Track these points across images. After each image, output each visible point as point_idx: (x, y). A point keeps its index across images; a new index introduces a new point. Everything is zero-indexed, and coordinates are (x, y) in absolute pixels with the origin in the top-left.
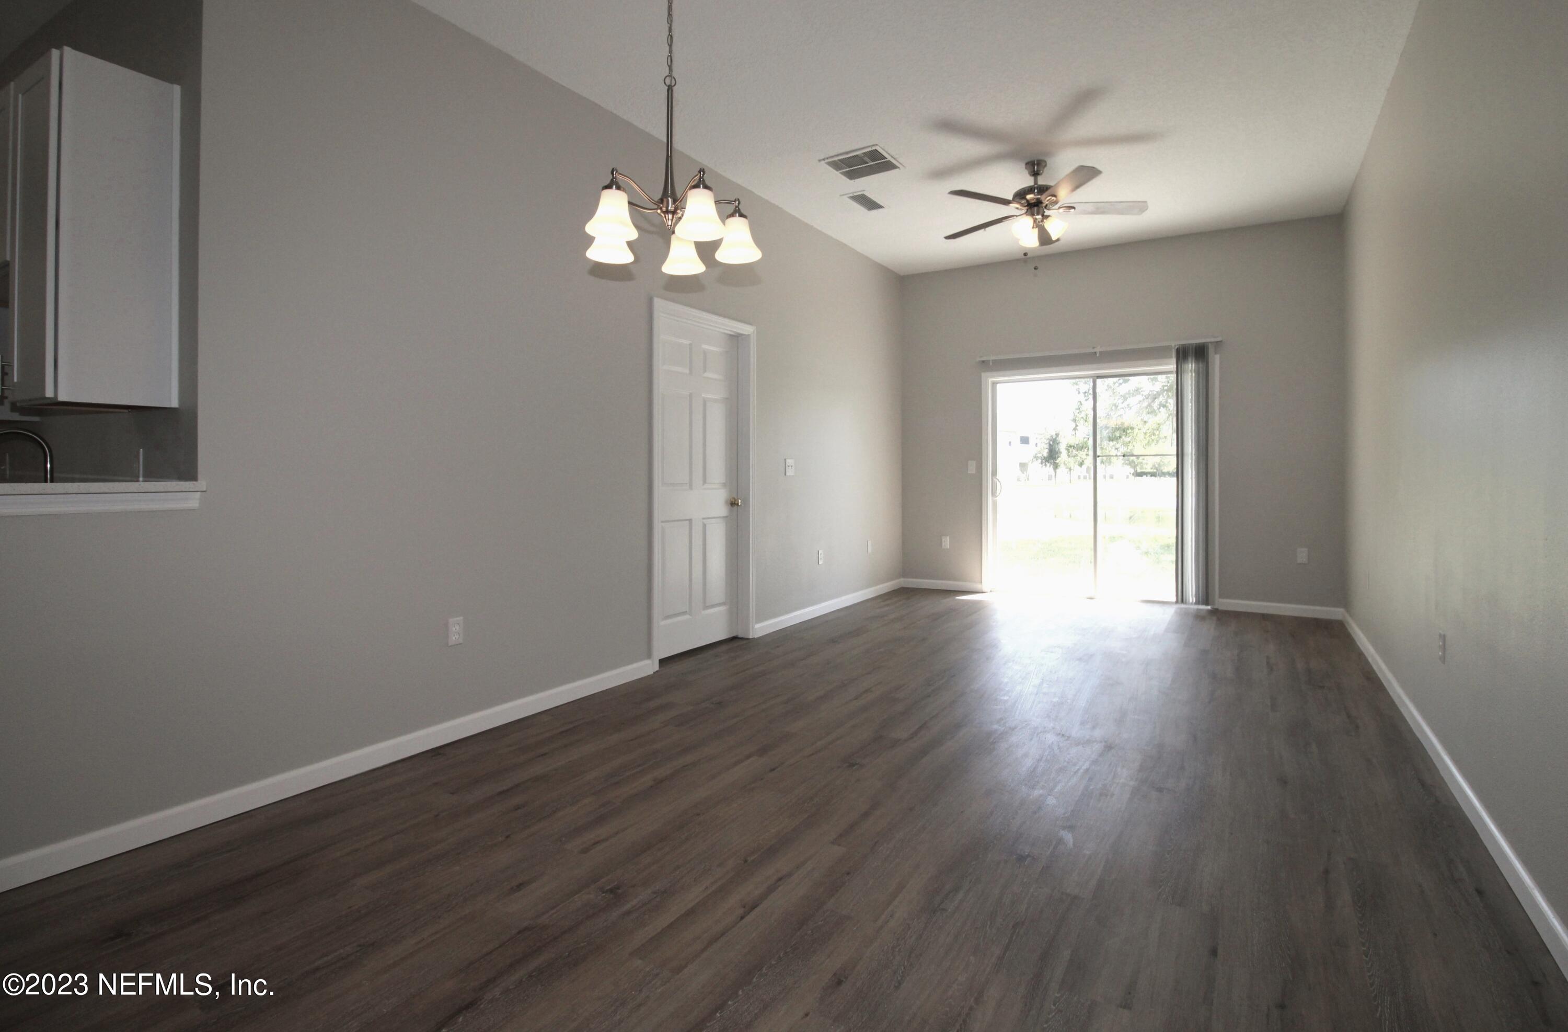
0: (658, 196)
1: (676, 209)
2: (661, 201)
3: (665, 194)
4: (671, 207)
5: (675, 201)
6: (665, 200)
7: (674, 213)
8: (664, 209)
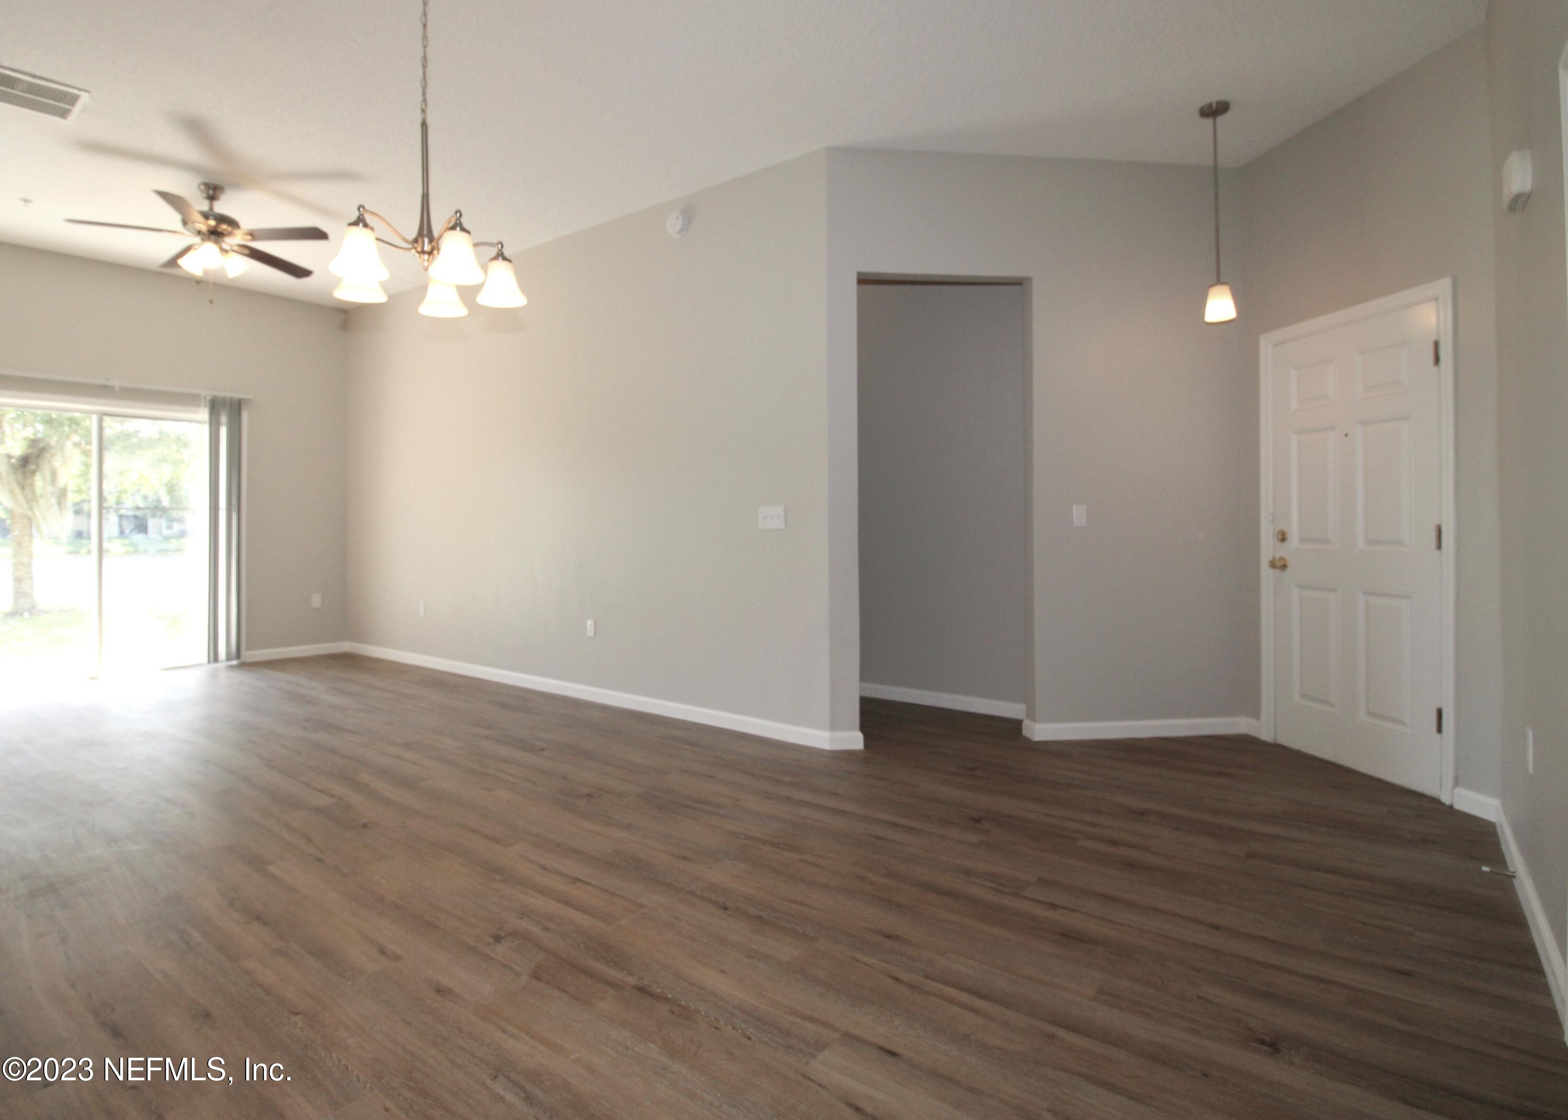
0: (412, 233)
1: (433, 249)
2: (416, 241)
3: (421, 234)
4: (427, 248)
5: (431, 240)
6: (420, 240)
7: (430, 253)
8: (419, 249)
